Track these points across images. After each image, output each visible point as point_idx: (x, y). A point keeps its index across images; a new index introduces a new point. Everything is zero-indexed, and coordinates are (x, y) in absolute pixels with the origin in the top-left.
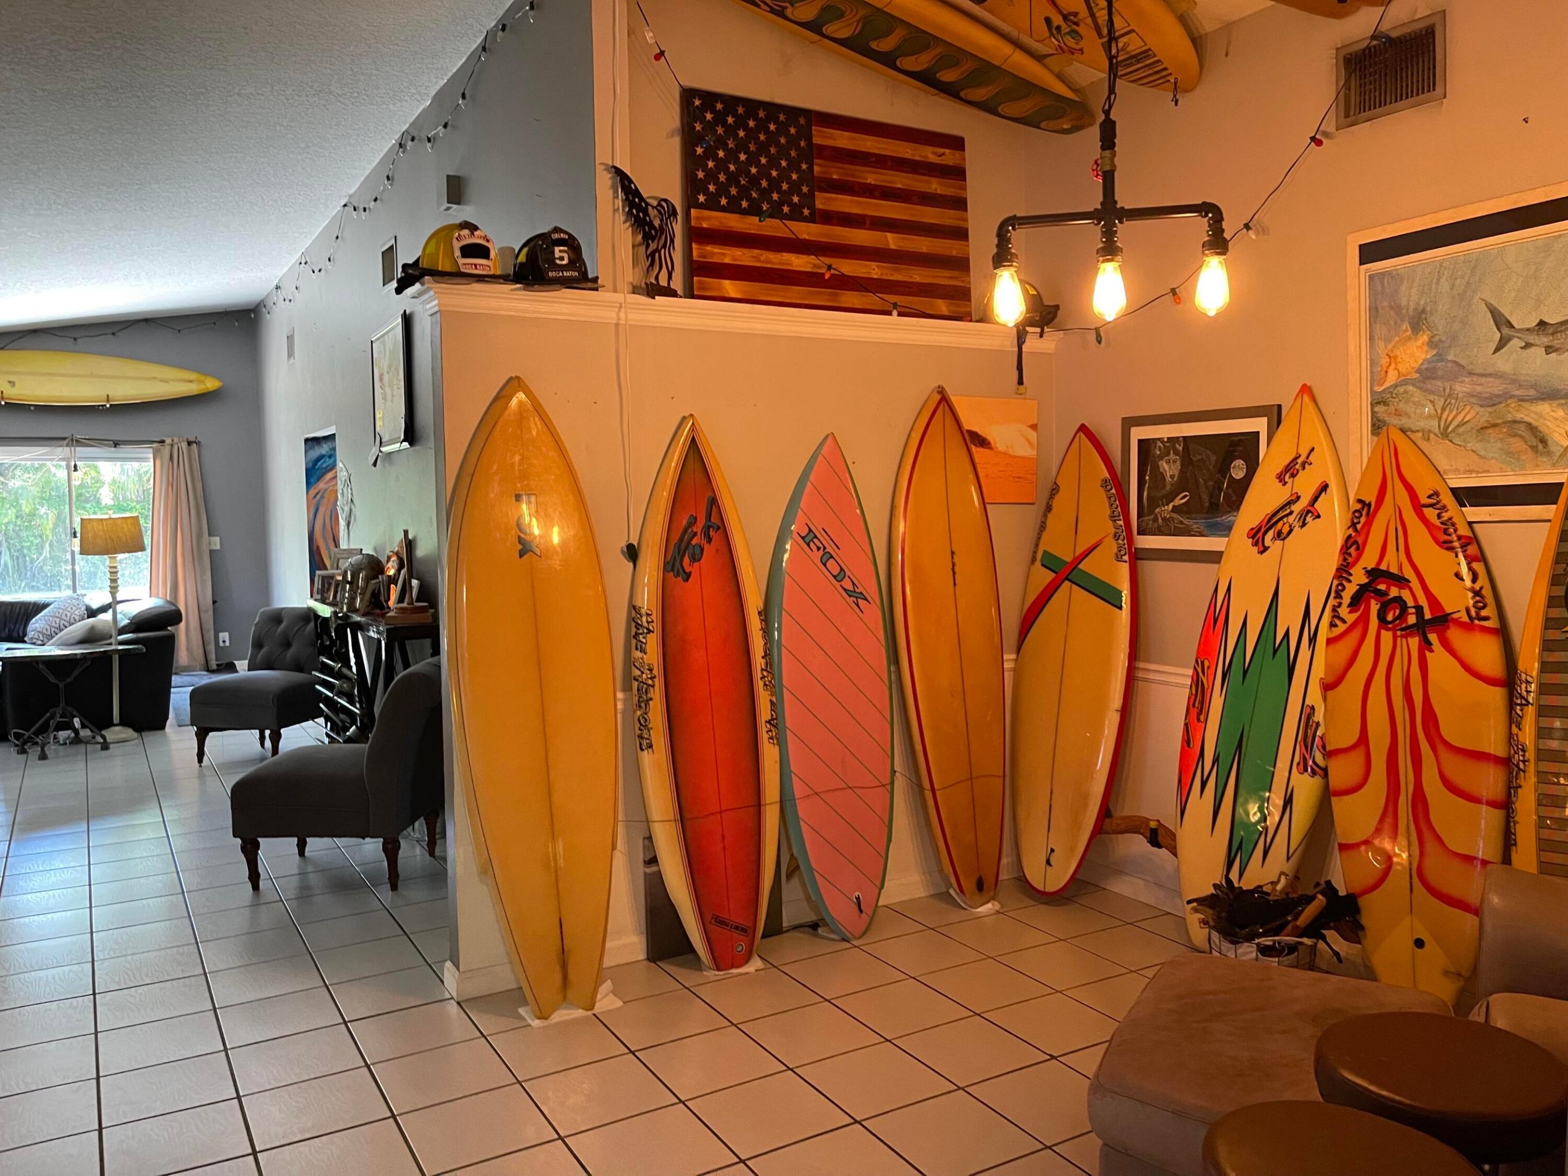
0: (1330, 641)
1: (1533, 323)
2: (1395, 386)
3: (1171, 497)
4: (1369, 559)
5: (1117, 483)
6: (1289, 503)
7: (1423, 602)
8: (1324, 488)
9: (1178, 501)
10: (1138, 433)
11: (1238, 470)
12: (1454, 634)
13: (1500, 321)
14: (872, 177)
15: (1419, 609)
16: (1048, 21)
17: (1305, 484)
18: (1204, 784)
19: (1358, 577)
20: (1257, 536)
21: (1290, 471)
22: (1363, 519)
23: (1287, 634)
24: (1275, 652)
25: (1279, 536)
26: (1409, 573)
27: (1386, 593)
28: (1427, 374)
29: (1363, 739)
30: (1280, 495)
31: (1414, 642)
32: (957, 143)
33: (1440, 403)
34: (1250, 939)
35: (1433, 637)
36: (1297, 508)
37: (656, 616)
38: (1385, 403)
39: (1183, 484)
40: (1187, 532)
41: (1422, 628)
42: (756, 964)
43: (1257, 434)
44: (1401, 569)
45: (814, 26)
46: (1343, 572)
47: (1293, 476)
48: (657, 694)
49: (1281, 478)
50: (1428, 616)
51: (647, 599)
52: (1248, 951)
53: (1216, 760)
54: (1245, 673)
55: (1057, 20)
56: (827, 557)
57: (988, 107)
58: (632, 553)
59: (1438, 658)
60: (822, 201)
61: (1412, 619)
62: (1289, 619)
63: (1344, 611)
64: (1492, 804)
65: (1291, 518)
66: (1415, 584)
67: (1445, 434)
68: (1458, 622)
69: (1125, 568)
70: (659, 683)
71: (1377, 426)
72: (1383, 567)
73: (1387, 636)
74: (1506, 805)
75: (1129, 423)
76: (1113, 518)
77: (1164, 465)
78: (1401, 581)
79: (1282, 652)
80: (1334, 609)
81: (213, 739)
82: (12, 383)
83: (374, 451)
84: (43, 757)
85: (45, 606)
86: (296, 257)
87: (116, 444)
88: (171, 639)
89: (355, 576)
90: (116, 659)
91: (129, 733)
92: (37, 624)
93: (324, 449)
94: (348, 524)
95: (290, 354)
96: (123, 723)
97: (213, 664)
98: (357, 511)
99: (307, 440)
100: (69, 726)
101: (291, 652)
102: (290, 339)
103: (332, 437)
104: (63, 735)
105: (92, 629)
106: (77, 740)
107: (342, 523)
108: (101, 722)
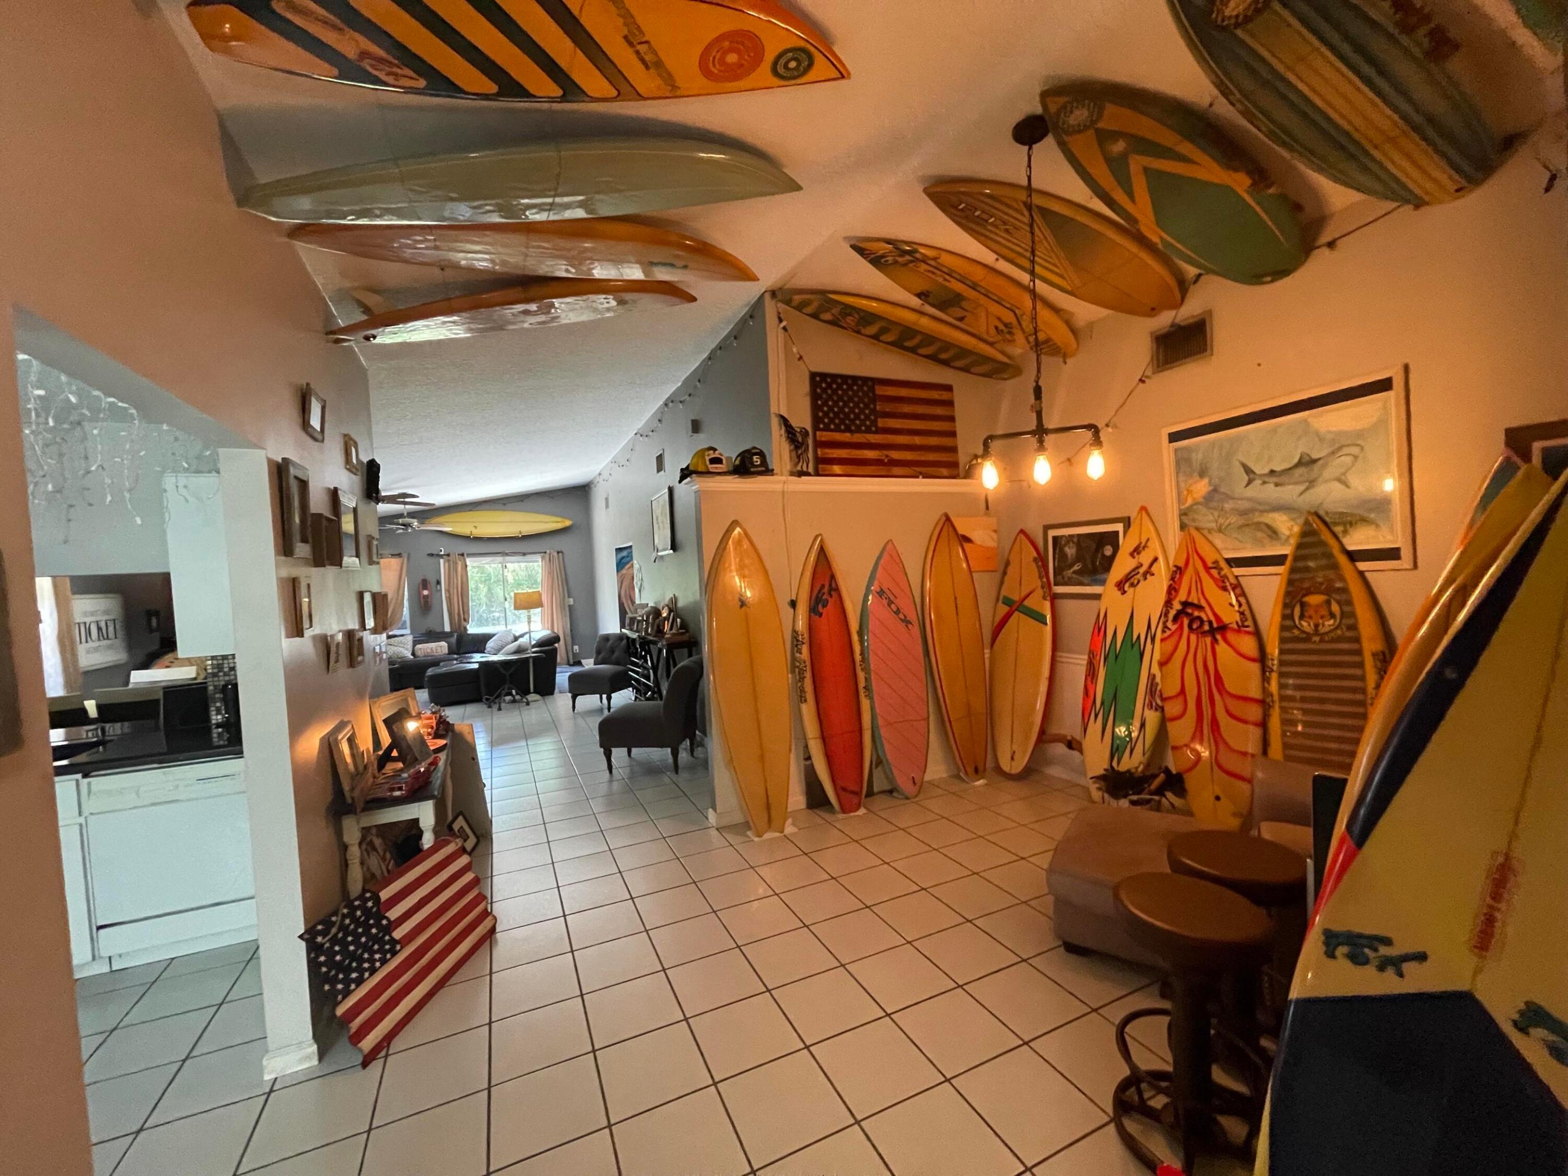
0: (1162, 640)
1: (1266, 471)
2: (1192, 506)
3: (1071, 566)
4: (1182, 596)
5: (1041, 560)
6: (1137, 568)
7: (1212, 618)
8: (1156, 559)
9: (1076, 568)
10: (1052, 533)
11: (1108, 551)
12: (1231, 636)
13: (1248, 471)
14: (907, 409)
15: (1210, 623)
16: (996, 328)
17: (1145, 558)
18: (1096, 716)
19: (1177, 606)
20: (1120, 585)
21: (1137, 551)
22: (1178, 576)
23: (1139, 637)
24: (1132, 646)
25: (1132, 585)
26: (1204, 603)
27: (1192, 614)
28: (1208, 499)
29: (1183, 691)
30: (1132, 564)
31: (1208, 640)
32: (949, 388)
33: (1216, 514)
34: (1125, 796)
35: (1219, 637)
36: (1142, 570)
37: (806, 636)
38: (1185, 514)
39: (1079, 558)
40: (1081, 584)
41: (1212, 632)
42: (862, 811)
43: (1117, 533)
44: (1199, 600)
45: (876, 337)
46: (1168, 603)
47: (1139, 553)
48: (808, 675)
49: (1132, 555)
50: (1215, 625)
51: (801, 625)
52: (1124, 803)
53: (1102, 703)
54: (1117, 657)
55: (1001, 327)
56: (890, 603)
57: (966, 370)
58: (793, 604)
59: (1222, 648)
60: (881, 423)
61: (1206, 627)
62: (1140, 629)
63: (1169, 624)
64: (1256, 724)
65: (1138, 576)
66: (1207, 609)
67: (1220, 530)
68: (1234, 630)
69: (1047, 604)
70: (809, 669)
71: (1183, 527)
72: (1190, 600)
73: (1193, 637)
74: (1263, 725)
75: (1047, 528)
76: (1040, 577)
77: (1067, 550)
78: (1200, 608)
79: (1136, 647)
80: (1165, 623)
81: (580, 699)
82: (476, 527)
83: (654, 555)
84: (500, 709)
85: (494, 635)
86: (610, 459)
87: (524, 554)
88: (556, 650)
89: (648, 618)
90: (531, 661)
91: (537, 697)
92: (490, 644)
93: (625, 553)
94: (640, 591)
95: (607, 506)
96: (536, 692)
97: (571, 662)
98: (645, 584)
99: (617, 550)
100: (511, 694)
101: (616, 654)
102: (607, 499)
103: (631, 547)
104: (508, 698)
105: (519, 646)
106: (514, 701)
107: (637, 590)
108: (525, 692)
